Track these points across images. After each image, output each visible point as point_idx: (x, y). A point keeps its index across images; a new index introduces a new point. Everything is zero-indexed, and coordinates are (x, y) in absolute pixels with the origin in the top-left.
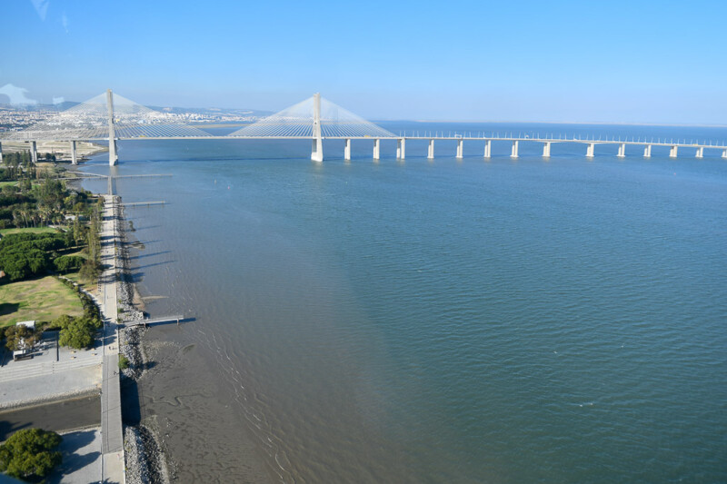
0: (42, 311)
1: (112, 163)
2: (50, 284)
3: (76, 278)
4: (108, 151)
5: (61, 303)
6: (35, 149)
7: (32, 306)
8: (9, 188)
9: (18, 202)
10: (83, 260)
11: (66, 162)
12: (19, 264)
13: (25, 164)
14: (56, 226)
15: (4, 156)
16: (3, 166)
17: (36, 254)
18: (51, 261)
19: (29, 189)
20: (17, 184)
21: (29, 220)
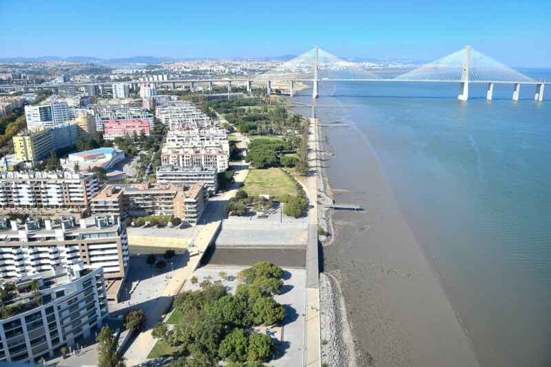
0: (273, 190)
1: (314, 97)
2: (275, 172)
3: (292, 171)
4: (313, 89)
5: (284, 186)
6: (270, 87)
7: (267, 185)
8: (255, 110)
9: (260, 119)
10: (297, 160)
11: (287, 95)
12: (261, 158)
13: (264, 96)
14: (281, 137)
15: (252, 90)
16: (252, 96)
17: (271, 153)
18: (279, 159)
19: (266, 111)
20: (260, 108)
21: (266, 131)
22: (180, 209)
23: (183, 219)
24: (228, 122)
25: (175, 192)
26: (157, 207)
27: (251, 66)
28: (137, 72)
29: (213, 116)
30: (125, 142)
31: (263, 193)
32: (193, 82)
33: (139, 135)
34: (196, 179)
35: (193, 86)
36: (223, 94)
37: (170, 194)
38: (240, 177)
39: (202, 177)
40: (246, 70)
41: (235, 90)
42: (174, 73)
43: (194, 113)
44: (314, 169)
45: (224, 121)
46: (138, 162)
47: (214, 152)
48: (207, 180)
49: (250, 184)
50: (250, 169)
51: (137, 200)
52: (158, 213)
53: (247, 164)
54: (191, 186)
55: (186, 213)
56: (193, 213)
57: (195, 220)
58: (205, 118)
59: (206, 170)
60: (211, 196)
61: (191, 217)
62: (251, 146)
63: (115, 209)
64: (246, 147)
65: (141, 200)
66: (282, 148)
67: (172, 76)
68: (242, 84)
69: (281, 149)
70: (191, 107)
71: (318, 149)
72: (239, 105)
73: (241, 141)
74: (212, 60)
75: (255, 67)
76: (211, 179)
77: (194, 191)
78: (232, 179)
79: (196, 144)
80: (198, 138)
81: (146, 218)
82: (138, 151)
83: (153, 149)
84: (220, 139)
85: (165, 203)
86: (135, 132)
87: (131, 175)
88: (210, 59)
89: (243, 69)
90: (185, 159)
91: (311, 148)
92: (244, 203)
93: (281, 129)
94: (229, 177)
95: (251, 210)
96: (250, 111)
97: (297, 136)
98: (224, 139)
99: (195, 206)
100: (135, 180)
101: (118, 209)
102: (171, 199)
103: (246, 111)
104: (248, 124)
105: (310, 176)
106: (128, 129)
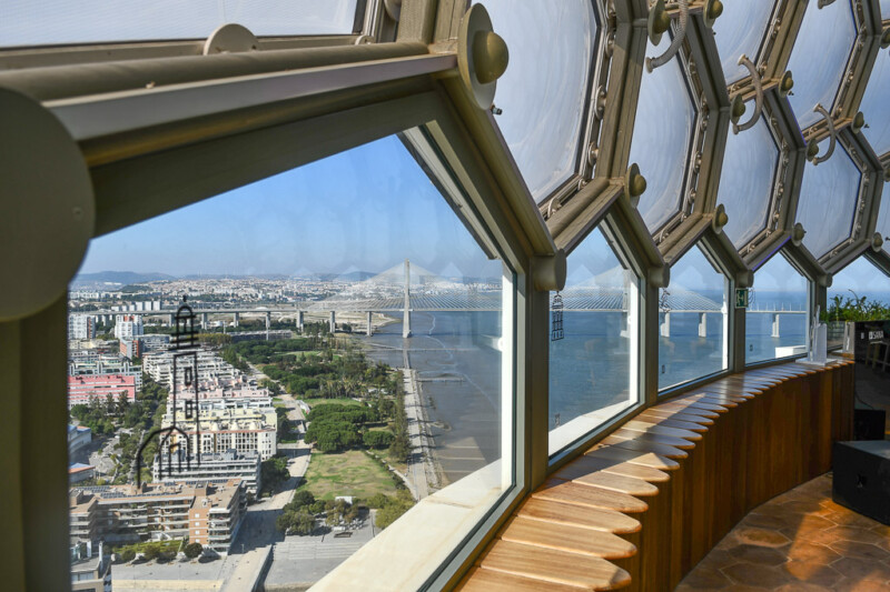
0: (355, 487)
1: (405, 335)
2: (356, 459)
3: (385, 455)
4: (402, 323)
5: (373, 481)
6: (333, 321)
7: (345, 481)
8: (312, 357)
9: (323, 371)
10: (391, 437)
11: (361, 333)
12: (331, 435)
13: (324, 334)
14: (360, 400)
15: (305, 326)
16: (305, 336)
17: (347, 426)
18: (361, 435)
19: (331, 359)
20: (320, 354)
21: (334, 391)
22: (200, 528)
23: (205, 546)
24: (268, 378)
25: (192, 498)
26: (157, 526)
27: (299, 288)
28: (107, 296)
29: (244, 368)
30: (93, 414)
31: (340, 494)
32: (206, 314)
33: (116, 400)
34: (225, 475)
35: (205, 320)
36: (258, 333)
37: (181, 502)
38: (297, 468)
39: (235, 471)
40: (291, 294)
41: (276, 325)
42: (170, 299)
43: (212, 363)
44: (419, 451)
45: (262, 376)
46: (116, 447)
47: (252, 427)
48: (244, 474)
49: (315, 479)
50: (314, 455)
51: (122, 514)
52: (157, 537)
53: (308, 446)
54: (220, 486)
55: (211, 533)
56: (223, 533)
57: (227, 545)
58: (232, 372)
59: (242, 457)
60: (251, 502)
61: (220, 542)
62: (311, 417)
63: (82, 532)
64: (302, 417)
65: (128, 514)
66: (364, 418)
67: (167, 304)
68: (287, 317)
69: (362, 420)
70: (206, 354)
71: (421, 418)
72: (285, 349)
73: (293, 409)
74: (235, 278)
75: (307, 291)
76: (250, 474)
77: (226, 494)
78: (287, 471)
79: (220, 414)
80: (223, 404)
81: (136, 546)
82: (116, 429)
83: (142, 424)
84: (261, 406)
85: (172, 519)
86: (110, 396)
87: (104, 471)
88: (230, 277)
89: (287, 294)
90: (202, 439)
91: (409, 416)
92: (310, 513)
93: (358, 387)
94: (281, 469)
95: (322, 524)
96: (304, 359)
97: (386, 397)
98: (267, 405)
99: (228, 520)
100: (112, 479)
101: (87, 532)
102: (184, 510)
103: (298, 360)
104: (303, 379)
105: (414, 463)
106: (98, 391)
